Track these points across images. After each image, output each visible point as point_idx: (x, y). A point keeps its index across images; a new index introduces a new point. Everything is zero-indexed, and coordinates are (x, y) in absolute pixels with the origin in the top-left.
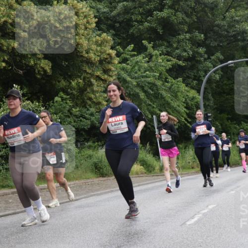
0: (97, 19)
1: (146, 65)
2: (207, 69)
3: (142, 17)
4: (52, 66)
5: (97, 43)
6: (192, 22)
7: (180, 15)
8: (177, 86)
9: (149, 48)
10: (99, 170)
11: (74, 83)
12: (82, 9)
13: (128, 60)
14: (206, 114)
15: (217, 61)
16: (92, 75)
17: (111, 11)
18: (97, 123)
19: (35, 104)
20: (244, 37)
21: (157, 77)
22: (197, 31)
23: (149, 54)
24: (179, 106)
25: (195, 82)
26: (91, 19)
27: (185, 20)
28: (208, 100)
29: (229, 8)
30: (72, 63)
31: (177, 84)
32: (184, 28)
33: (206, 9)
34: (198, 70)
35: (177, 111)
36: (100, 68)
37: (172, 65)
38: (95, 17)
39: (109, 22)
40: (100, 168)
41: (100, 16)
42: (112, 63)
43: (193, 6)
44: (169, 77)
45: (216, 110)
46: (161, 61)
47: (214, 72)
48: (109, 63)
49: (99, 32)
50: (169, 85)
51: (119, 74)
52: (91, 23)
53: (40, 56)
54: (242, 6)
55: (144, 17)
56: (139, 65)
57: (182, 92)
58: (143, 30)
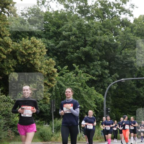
0: (47, 50)
1: (74, 78)
2: (109, 82)
3: (73, 50)
5: (46, 64)
6: (102, 55)
7: (95, 50)
9: (76, 68)
10: (43, 138)
12: (39, 43)
13: (64, 75)
14: (107, 109)
15: (115, 78)
17: (56, 45)
18: (44, 109)
19: (8, 97)
20: (131, 65)
21: (80, 85)
22: (105, 60)
23: (76, 72)
24: (92, 103)
25: (102, 89)
26: (44, 49)
27: (98, 53)
28: (109, 100)
29: (124, 48)
31: (91, 90)
32: (97, 58)
33: (111, 48)
34: (104, 83)
36: (47, 78)
37: (89, 79)
38: (46, 48)
39: (54, 52)
40: (43, 136)
41: (49, 48)
42: (54, 76)
43: (103, 46)
44: (87, 86)
45: (113, 106)
46: (83, 76)
47: (113, 84)
48: (53, 76)
49: (48, 57)
50: (87, 90)
51: (58, 83)
52: (44, 52)
53: (13, 70)
54: (131, 47)
55: (74, 50)
56: (70, 78)
57: (94, 95)
58: (73, 57)
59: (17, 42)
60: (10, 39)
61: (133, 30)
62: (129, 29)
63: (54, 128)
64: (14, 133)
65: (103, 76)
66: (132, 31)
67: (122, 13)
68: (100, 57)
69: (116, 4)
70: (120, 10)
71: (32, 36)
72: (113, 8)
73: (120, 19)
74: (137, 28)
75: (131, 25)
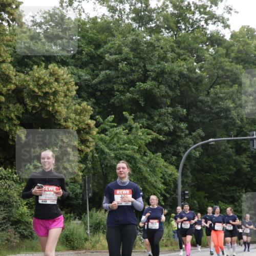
0: (77, 87)
1: (125, 137)
2: (187, 145)
3: (124, 87)
5: (76, 112)
6: (175, 96)
7: (163, 87)
8: (156, 160)
9: (129, 120)
10: (70, 243)
12: (63, 75)
13: (107, 131)
14: (184, 192)
15: (198, 137)
17: (93, 79)
18: (71, 193)
19: (8, 171)
20: (227, 115)
21: (136, 150)
22: (179, 106)
23: (129, 126)
24: (156, 182)
25: (174, 158)
26: (72, 86)
27: (168, 93)
28: (187, 177)
29: (213, 84)
32: (166, 101)
33: (190, 83)
34: (178, 146)
35: (154, 186)
37: (152, 139)
38: (76, 84)
39: (90, 90)
40: (71, 240)
41: (81, 83)
42: (90, 133)
43: (177, 80)
44: (148, 151)
45: (193, 187)
46: (141, 134)
47: (194, 149)
48: (88, 133)
49: (79, 101)
50: (148, 159)
51: (97, 145)
52: (72, 91)
53: (17, 122)
54: (226, 83)
55: (126, 88)
56: (118, 137)
57: (161, 167)
58: (124, 100)
59: (23, 73)
60: (12, 67)
61: (229, 52)
62: (222, 51)
63: (90, 227)
64: (19, 235)
65: (177, 133)
66: (227, 55)
67: (210, 22)
68: (171, 101)
69: (200, 5)
70: (206, 17)
71: (50, 63)
72: (194, 13)
73: (206, 33)
74: (236, 48)
75: (226, 44)
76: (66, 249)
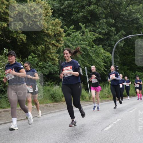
0: (53, 11)
1: (81, 37)
2: (116, 40)
4: (27, 38)
5: (52, 24)
6: (107, 12)
7: (100, 8)
9: (82, 28)
10: (54, 99)
11: (39, 48)
12: (44, 4)
13: (70, 35)
14: (116, 66)
15: (122, 35)
16: (50, 43)
17: (61, 6)
18: (53, 71)
19: (17, 60)
20: (137, 22)
21: (87, 45)
22: (110, 18)
23: (83, 31)
25: (109, 48)
26: (49, 10)
27: (103, 12)
28: (117, 58)
29: (128, 5)
30: (38, 36)
31: (99, 49)
32: (103, 16)
33: (116, 5)
34: (111, 41)
35: (99, 64)
36: (54, 39)
37: (96, 38)
38: (52, 9)
39: (60, 12)
40: (54, 97)
41: (54, 8)
43: (108, 3)
44: (94, 45)
45: (121, 64)
46: (90, 35)
47: (120, 42)
48: (60, 36)
49: (54, 18)
50: (94, 49)
51: (65, 43)
52: (49, 13)
53: (20, 32)
54: (136, 3)
55: (80, 10)
56: (77, 37)
57: (102, 53)
58: (79, 17)
60: (15, 2)
65: (110, 34)
68: (105, 15)
76: (52, 102)
